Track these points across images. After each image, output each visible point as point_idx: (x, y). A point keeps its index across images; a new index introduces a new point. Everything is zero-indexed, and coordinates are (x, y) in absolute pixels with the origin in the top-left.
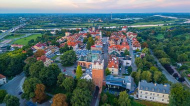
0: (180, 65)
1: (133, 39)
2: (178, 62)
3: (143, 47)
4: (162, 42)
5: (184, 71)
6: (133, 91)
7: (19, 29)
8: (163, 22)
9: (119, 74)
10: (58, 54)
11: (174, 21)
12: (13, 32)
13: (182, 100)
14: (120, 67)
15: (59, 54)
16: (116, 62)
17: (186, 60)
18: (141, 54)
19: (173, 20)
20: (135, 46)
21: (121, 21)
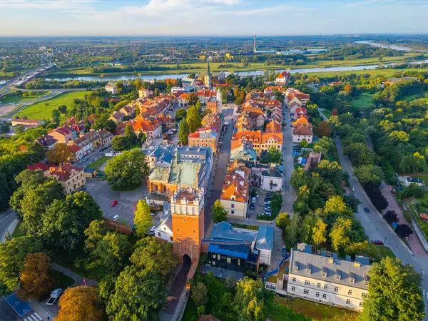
0: (406, 182)
1: (298, 110)
2: (401, 173)
3: (318, 134)
4: (368, 116)
5: (414, 201)
6: (276, 271)
7: (37, 76)
8: (376, 59)
9: (248, 215)
10: (107, 155)
11: (402, 58)
12: (22, 86)
13: (396, 310)
14: (252, 194)
15: (110, 155)
16: (242, 183)
17: (421, 170)
18: (311, 155)
19: (401, 53)
20: (299, 133)
21: (278, 56)
